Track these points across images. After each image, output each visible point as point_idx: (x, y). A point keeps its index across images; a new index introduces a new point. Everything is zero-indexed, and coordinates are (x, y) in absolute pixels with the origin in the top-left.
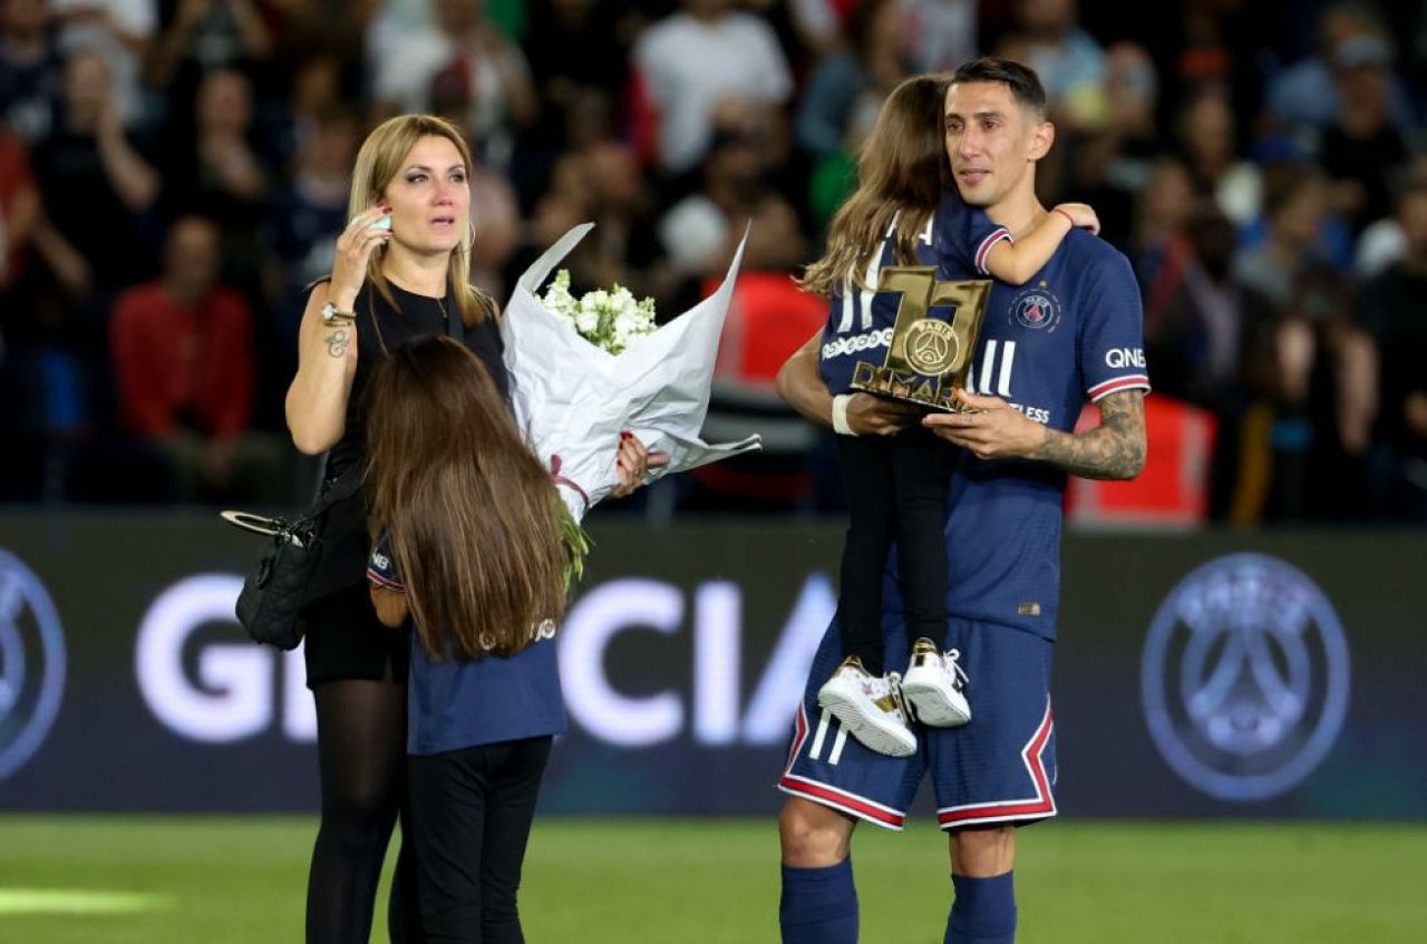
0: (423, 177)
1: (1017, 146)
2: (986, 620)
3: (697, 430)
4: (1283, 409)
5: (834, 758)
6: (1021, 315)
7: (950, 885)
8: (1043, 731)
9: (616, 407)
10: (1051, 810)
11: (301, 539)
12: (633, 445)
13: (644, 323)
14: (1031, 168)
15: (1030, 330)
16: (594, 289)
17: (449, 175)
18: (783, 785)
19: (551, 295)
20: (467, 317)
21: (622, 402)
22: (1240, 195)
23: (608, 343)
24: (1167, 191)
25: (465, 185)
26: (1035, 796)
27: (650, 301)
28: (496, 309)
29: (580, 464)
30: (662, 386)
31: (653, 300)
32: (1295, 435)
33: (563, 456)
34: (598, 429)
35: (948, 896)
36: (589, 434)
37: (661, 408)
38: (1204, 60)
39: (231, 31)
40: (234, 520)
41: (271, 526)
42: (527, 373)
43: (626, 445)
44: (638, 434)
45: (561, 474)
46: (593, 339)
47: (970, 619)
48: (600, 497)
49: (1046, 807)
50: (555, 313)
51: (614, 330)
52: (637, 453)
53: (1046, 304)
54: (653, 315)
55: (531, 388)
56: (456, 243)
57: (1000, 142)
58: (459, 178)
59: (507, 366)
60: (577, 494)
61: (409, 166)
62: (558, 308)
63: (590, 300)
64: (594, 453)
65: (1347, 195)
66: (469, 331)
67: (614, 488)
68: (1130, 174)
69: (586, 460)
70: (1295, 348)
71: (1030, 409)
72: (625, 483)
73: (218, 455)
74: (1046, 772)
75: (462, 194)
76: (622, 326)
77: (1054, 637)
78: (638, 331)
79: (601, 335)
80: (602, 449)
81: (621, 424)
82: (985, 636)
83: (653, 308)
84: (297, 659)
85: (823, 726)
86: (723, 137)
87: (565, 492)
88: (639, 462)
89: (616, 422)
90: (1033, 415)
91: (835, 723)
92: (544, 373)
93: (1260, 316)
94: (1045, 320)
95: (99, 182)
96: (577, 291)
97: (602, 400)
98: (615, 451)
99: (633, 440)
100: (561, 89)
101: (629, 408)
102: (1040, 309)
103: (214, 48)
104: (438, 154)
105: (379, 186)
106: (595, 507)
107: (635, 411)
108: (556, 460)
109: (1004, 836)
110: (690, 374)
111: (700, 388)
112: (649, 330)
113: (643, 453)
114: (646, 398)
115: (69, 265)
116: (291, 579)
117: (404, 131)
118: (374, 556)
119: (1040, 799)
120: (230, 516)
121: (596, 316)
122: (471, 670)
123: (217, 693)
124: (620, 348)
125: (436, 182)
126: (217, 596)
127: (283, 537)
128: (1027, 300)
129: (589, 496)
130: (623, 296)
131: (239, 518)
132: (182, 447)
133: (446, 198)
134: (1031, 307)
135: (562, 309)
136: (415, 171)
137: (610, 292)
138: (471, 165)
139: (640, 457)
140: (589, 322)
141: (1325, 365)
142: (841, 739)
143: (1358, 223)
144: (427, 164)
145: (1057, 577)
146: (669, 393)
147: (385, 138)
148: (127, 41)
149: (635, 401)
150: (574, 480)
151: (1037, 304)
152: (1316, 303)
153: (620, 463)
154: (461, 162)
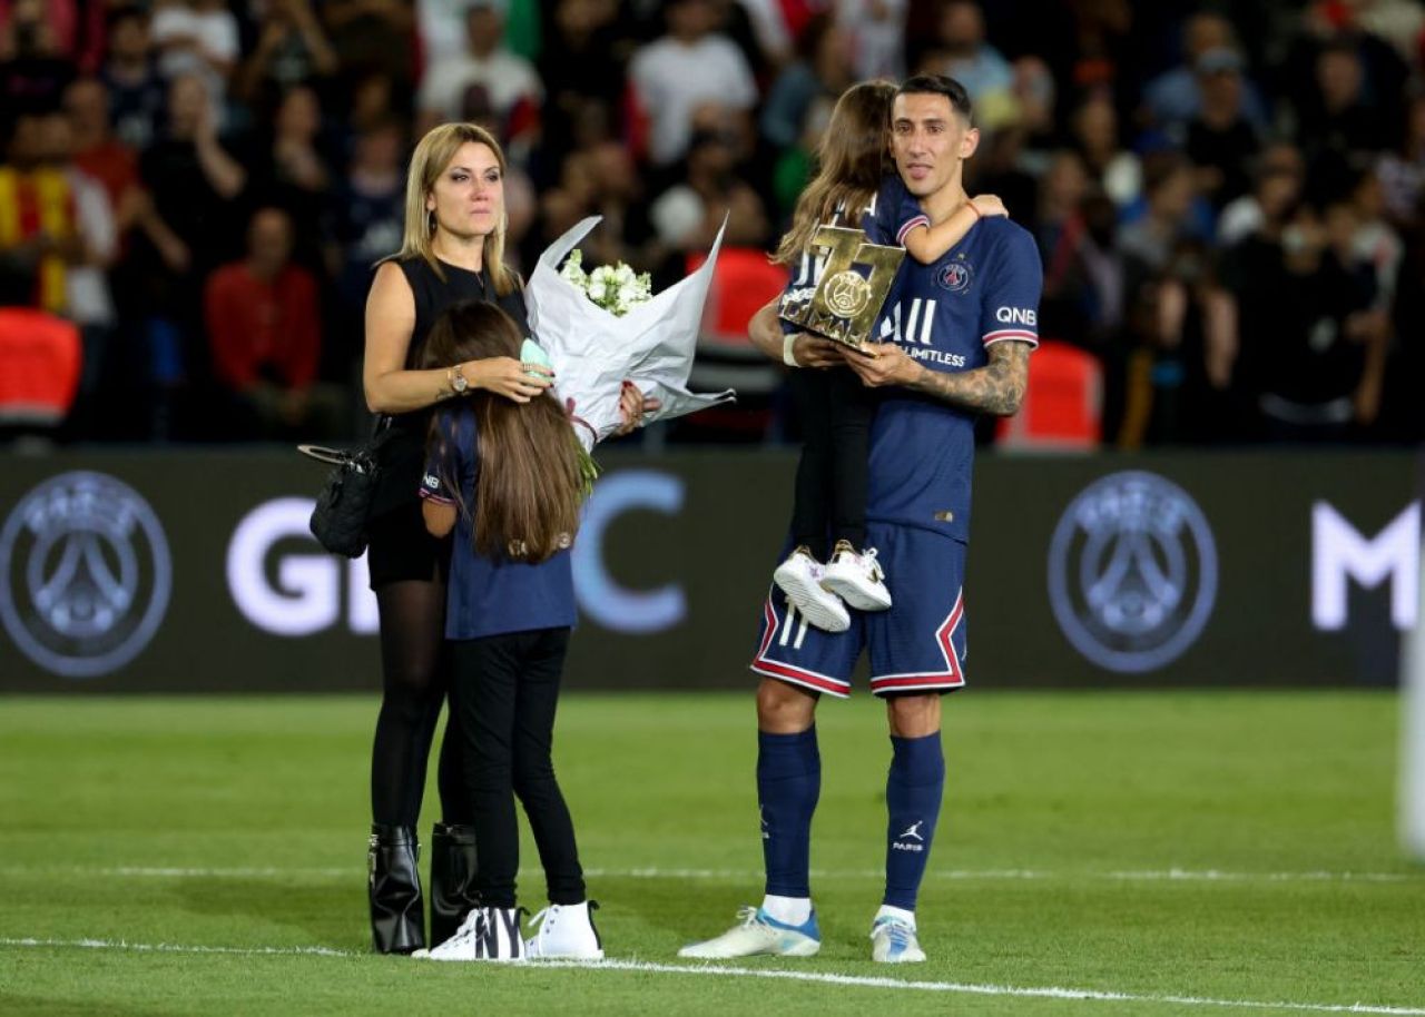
0: (464, 178)
1: (954, 146)
2: (908, 525)
3: (684, 381)
4: (1161, 353)
5: (798, 644)
6: (942, 279)
7: (890, 745)
8: (954, 617)
9: (621, 359)
10: (959, 681)
11: (363, 468)
12: (631, 391)
13: (643, 293)
14: (960, 165)
15: (948, 292)
16: (602, 264)
17: (487, 174)
18: (756, 666)
19: (567, 269)
20: (498, 289)
21: (624, 357)
22: (1123, 180)
23: (613, 308)
24: (1065, 177)
25: (499, 184)
26: (947, 670)
27: (647, 276)
28: (521, 281)
29: (590, 406)
30: (659, 341)
31: (649, 275)
32: (1171, 374)
33: (576, 399)
34: (604, 378)
35: (888, 753)
36: (597, 382)
37: (655, 361)
38: (1093, 70)
39: (305, 55)
40: (309, 452)
41: (338, 456)
42: (547, 333)
43: (627, 391)
44: (637, 383)
45: (574, 414)
46: (603, 306)
47: (896, 523)
48: (606, 434)
49: (955, 678)
50: (570, 283)
51: (618, 298)
52: (635, 397)
53: (962, 271)
54: (649, 286)
55: (550, 343)
56: (492, 228)
57: (940, 143)
58: (493, 178)
59: (530, 326)
60: (588, 430)
61: (453, 167)
62: (572, 280)
63: (598, 273)
64: (602, 397)
65: (1210, 178)
66: (500, 299)
67: (617, 426)
68: (1034, 163)
69: (596, 402)
70: (1172, 304)
71: (948, 355)
72: (626, 422)
73: (293, 402)
74: (956, 649)
75: (496, 191)
76: (625, 295)
77: (967, 540)
78: (638, 299)
79: (608, 302)
80: (609, 394)
81: (624, 373)
82: (910, 540)
83: (649, 281)
84: (361, 566)
85: (790, 619)
86: (701, 136)
87: (579, 429)
88: (637, 407)
89: (619, 372)
90: (951, 360)
91: (798, 617)
92: (561, 332)
93: (1140, 277)
94: (961, 284)
95: (197, 177)
96: (588, 267)
97: (608, 355)
98: (619, 396)
99: (632, 388)
100: (569, 100)
101: (629, 362)
102: (958, 275)
103: (290, 69)
104: (478, 158)
105: (430, 180)
106: (602, 442)
107: (634, 364)
108: (570, 402)
109: (931, 701)
110: (681, 334)
111: (687, 346)
112: (646, 299)
113: (640, 399)
114: (643, 353)
115: (174, 250)
116: (357, 499)
117: (450, 139)
118: (426, 478)
119: (950, 672)
120: (305, 449)
121: (604, 287)
122: (502, 572)
123: (295, 595)
124: (623, 312)
125: (475, 180)
126: (294, 515)
127: (349, 466)
128: (948, 268)
129: (597, 432)
130: (625, 272)
131: (312, 450)
132: (264, 396)
133: (483, 194)
134: (950, 273)
135: (575, 280)
136: (459, 172)
137: (615, 267)
138: (505, 164)
139: (638, 403)
140: (598, 291)
141: (1195, 317)
142: (803, 630)
143: (1219, 201)
144: (467, 165)
145: (969, 491)
146: (662, 350)
147: (436, 142)
148: (214, 64)
149: (635, 355)
150: (585, 419)
151: (955, 272)
152: (1188, 265)
153: (622, 407)
154: (497, 164)
